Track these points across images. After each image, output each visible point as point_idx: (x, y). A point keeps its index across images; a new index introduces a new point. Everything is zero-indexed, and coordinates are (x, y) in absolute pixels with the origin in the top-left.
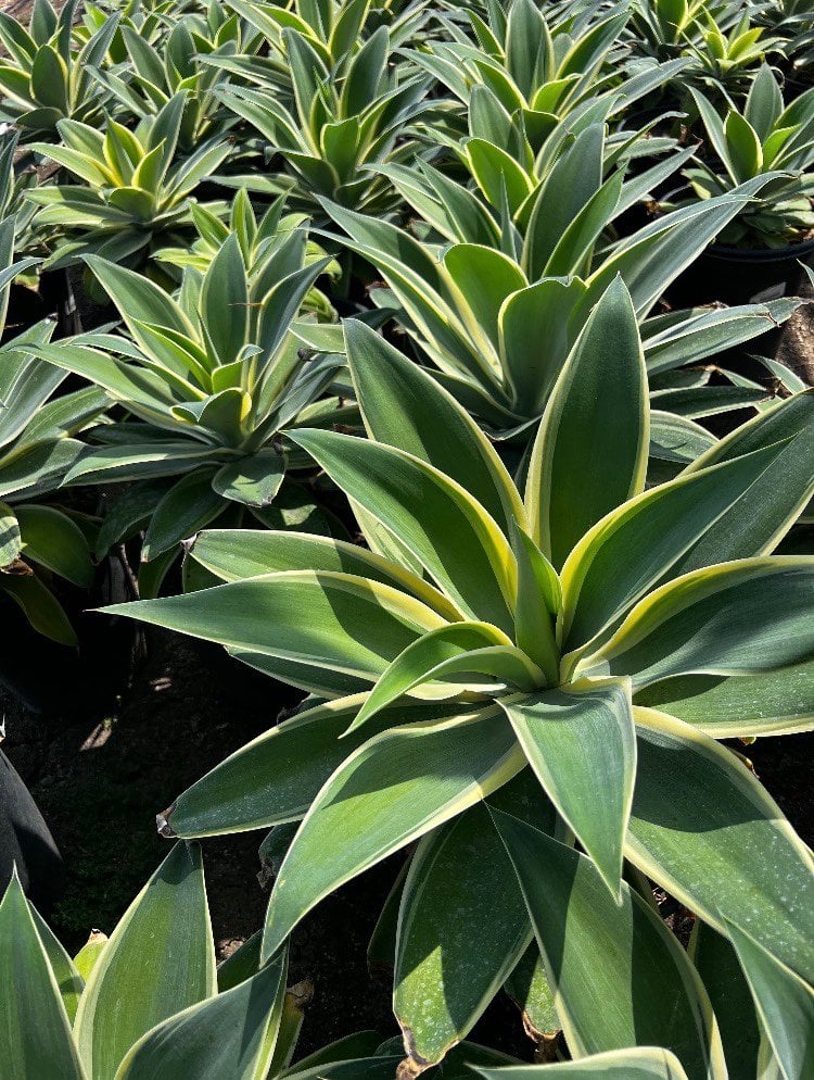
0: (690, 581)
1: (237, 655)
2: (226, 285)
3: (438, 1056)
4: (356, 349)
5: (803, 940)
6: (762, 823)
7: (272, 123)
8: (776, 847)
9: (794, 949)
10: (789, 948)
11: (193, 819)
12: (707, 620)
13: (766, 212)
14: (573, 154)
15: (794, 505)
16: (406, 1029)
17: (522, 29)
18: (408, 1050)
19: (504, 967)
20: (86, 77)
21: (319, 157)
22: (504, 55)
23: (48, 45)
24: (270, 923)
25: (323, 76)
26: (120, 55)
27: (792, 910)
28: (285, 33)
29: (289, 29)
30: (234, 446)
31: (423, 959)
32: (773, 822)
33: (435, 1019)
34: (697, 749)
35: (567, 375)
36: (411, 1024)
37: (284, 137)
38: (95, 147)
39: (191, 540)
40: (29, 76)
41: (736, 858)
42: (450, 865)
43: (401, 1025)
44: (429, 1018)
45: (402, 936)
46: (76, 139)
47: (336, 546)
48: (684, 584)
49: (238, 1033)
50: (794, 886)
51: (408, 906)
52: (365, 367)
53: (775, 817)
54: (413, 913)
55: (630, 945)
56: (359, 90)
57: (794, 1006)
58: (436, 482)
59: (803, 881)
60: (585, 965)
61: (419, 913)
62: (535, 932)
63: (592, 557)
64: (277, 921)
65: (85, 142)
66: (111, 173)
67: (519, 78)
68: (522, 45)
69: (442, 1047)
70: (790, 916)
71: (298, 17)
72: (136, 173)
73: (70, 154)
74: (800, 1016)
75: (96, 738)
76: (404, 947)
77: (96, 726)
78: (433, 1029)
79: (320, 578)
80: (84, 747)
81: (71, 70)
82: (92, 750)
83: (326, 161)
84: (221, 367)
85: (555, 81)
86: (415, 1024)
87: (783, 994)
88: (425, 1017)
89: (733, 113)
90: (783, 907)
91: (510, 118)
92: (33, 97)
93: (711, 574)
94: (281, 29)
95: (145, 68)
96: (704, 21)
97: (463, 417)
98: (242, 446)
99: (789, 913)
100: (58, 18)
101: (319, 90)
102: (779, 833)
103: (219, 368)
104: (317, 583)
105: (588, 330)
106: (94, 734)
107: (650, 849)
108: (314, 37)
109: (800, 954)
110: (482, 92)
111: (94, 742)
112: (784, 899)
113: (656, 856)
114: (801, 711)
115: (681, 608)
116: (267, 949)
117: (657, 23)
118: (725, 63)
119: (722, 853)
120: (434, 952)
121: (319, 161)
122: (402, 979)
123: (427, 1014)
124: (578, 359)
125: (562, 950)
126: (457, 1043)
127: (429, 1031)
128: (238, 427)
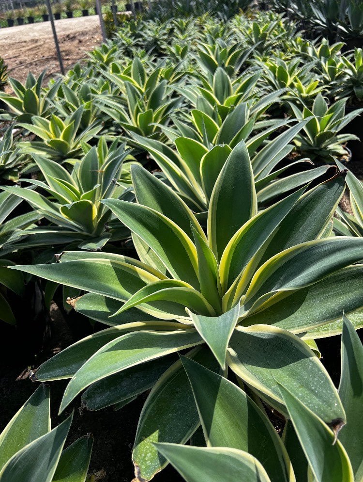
0: (274, 260)
1: (80, 311)
2: (90, 166)
3: (150, 477)
4: (135, 174)
5: (321, 403)
6: (306, 359)
7: (119, 115)
8: (311, 368)
9: (316, 407)
10: (314, 407)
11: (47, 374)
12: (281, 276)
13: (324, 150)
14: (234, 114)
15: (320, 229)
16: (137, 466)
17: (220, 80)
18: (136, 475)
19: (186, 436)
20: (46, 103)
21: (136, 126)
22: (213, 89)
23: (32, 89)
24: (66, 395)
25: (139, 97)
26: (61, 95)
27: (316, 392)
28: (125, 83)
29: (126, 81)
30: (91, 232)
31: (149, 435)
32: (310, 358)
33: (151, 462)
34: (281, 336)
35: (221, 178)
36: (140, 464)
37: (122, 119)
38: (46, 126)
39: (60, 255)
40: (22, 101)
41: (294, 375)
42: (167, 396)
43: (135, 464)
44: (149, 462)
45: (140, 426)
46: (39, 124)
47: (125, 259)
48: (272, 262)
49: (48, 455)
50: (318, 382)
51: (145, 412)
52: (139, 181)
53: (312, 356)
54: (147, 415)
55: (247, 423)
56: (155, 102)
57: (315, 430)
58: (164, 221)
59: (322, 379)
60: (224, 430)
61: (150, 415)
62: (202, 422)
63: (232, 253)
64: (69, 394)
65: (42, 124)
66: (52, 135)
67: (219, 98)
68: (220, 86)
69: (153, 473)
70: (316, 395)
71: (132, 79)
72: (62, 134)
73: (36, 128)
74: (319, 436)
75: (23, 376)
76: (141, 430)
77: (24, 369)
78: (150, 466)
79: (112, 263)
80: (17, 379)
81: (40, 101)
82: (21, 381)
83: (139, 128)
84: (84, 194)
85: (234, 95)
86: (142, 464)
87: (309, 423)
88: (147, 461)
89: (306, 109)
90: (313, 391)
91: (213, 108)
92: (24, 109)
93: (282, 255)
94: (123, 82)
95: (70, 99)
96: (296, 81)
97: (180, 201)
98: (94, 232)
99: (315, 393)
100: (36, 80)
101: (138, 103)
102: (312, 362)
103: (83, 195)
104: (111, 265)
105: (229, 160)
106: (22, 374)
107: (255, 376)
108: (138, 86)
109: (319, 409)
110: (202, 99)
111: (22, 377)
112: (313, 388)
113: (258, 378)
114: (328, 318)
115: (272, 273)
116: (63, 406)
117: (278, 84)
118: (304, 94)
119: (288, 375)
120: (155, 433)
121: (136, 128)
122: (137, 444)
123: (148, 460)
124: (225, 171)
125: (211, 421)
126: (161, 470)
127: (148, 467)
128: (92, 223)
